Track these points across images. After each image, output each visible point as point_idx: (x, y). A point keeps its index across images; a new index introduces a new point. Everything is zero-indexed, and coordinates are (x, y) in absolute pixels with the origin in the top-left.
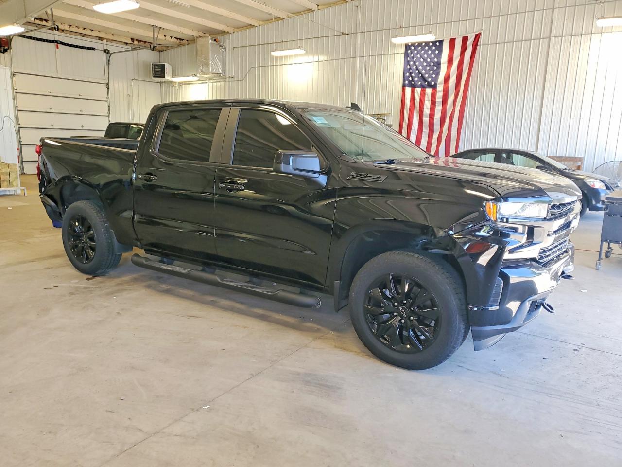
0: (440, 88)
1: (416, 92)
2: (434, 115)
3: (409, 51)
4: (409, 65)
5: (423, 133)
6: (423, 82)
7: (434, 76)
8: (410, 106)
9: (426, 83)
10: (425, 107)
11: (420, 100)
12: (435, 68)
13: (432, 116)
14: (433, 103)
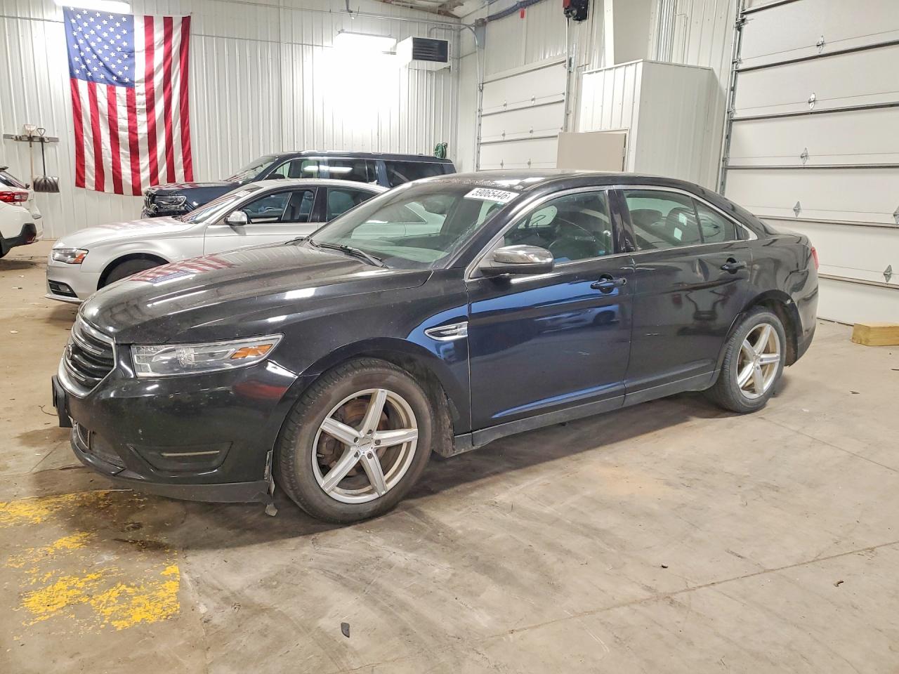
0: (140, 89)
1: (98, 89)
2: (136, 128)
3: (73, 21)
4: (78, 44)
5: (121, 155)
6: (108, 76)
7: (126, 68)
8: (91, 111)
9: (115, 78)
10: (119, 116)
11: (109, 104)
12: (126, 56)
13: (133, 130)
14: (132, 109)
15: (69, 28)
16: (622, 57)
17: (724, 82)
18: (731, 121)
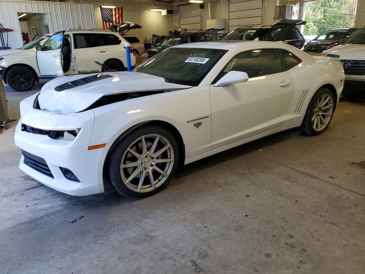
1: (107, 23)
4: (103, 14)
6: (109, 21)
7: (112, 19)
12: (111, 16)
15: (102, 11)
16: (213, 18)
17: (228, 21)
18: (229, 27)
